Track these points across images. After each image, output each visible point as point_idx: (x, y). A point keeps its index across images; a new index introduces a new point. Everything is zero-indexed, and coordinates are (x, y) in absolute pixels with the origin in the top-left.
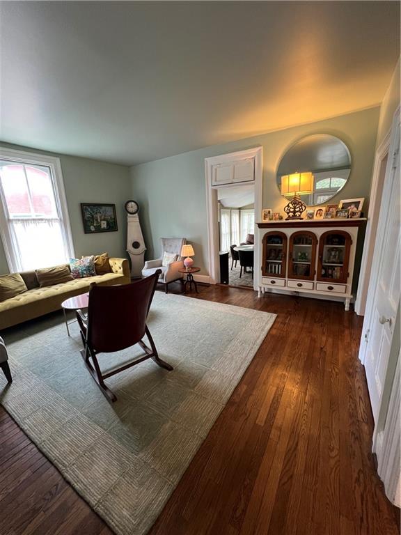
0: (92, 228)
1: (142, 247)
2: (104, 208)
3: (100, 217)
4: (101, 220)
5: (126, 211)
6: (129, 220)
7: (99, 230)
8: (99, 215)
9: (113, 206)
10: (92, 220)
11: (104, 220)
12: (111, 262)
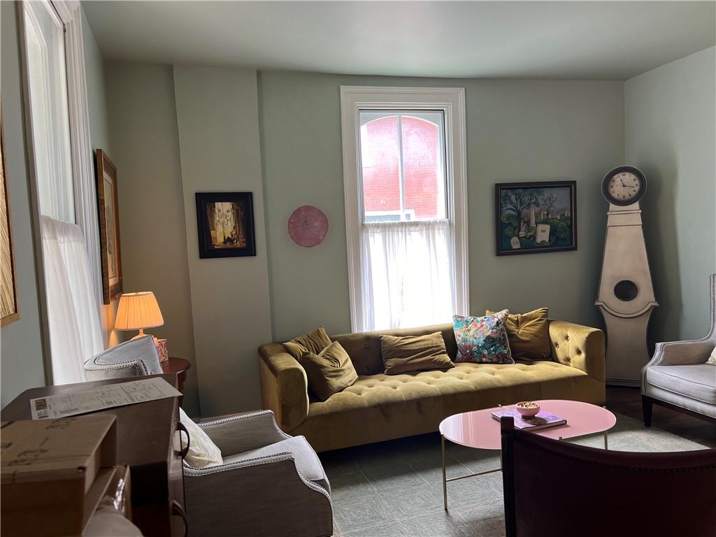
0: (515, 243)
1: (646, 297)
2: (547, 193)
3: (537, 215)
4: (537, 224)
5: (605, 197)
6: (612, 220)
7: (530, 247)
8: (533, 211)
9: (570, 185)
10: (516, 224)
11: (545, 222)
12: (555, 332)
